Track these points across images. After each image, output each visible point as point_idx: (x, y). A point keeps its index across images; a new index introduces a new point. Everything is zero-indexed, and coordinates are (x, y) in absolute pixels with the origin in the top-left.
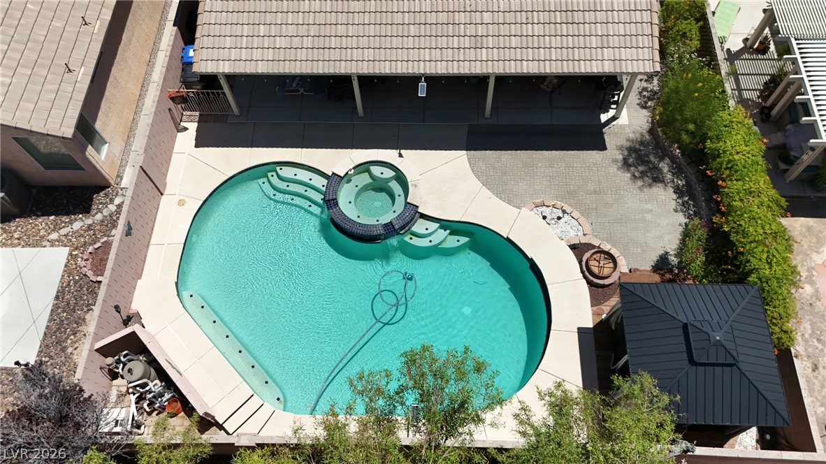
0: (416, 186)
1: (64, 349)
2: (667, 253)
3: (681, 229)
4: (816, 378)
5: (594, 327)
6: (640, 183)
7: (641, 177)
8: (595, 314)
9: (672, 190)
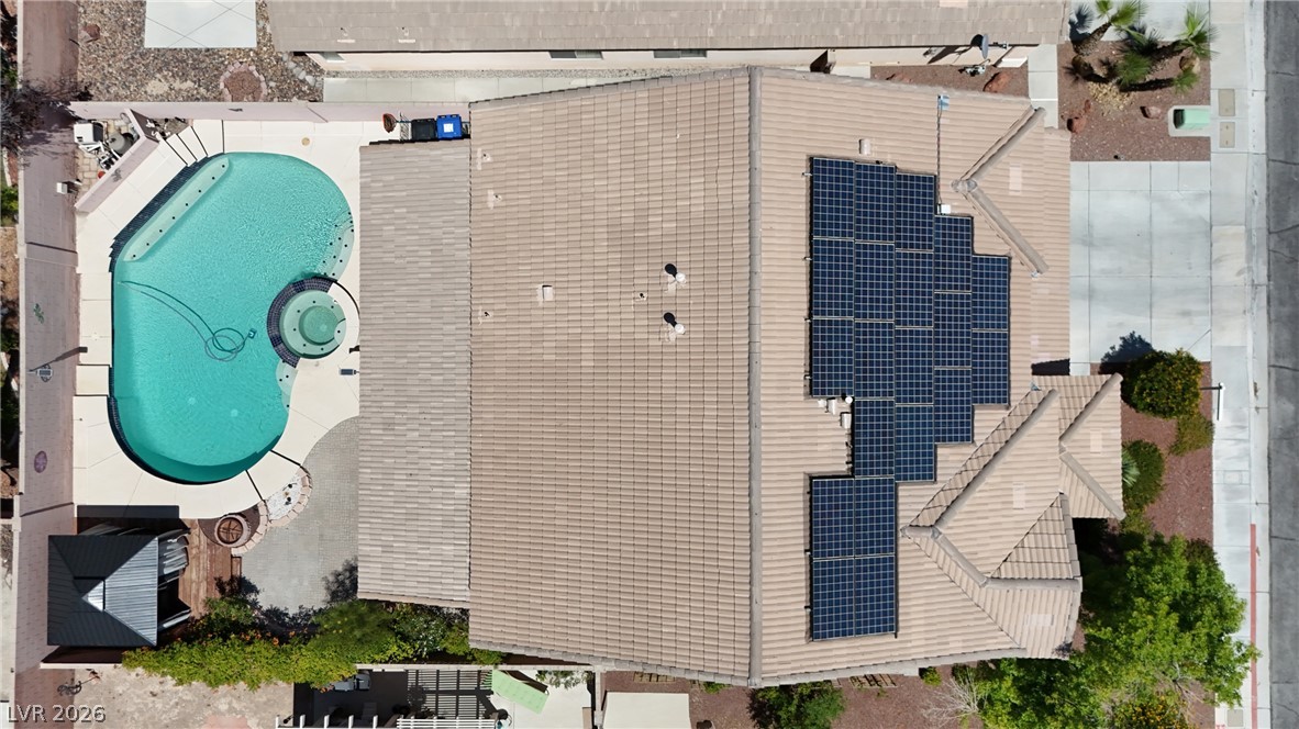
0: (317, 365)
1: (160, 70)
2: (258, 592)
3: (282, 609)
4: (145, 693)
5: (180, 520)
6: (331, 579)
7: (337, 581)
8: (192, 521)
9: (323, 607)
